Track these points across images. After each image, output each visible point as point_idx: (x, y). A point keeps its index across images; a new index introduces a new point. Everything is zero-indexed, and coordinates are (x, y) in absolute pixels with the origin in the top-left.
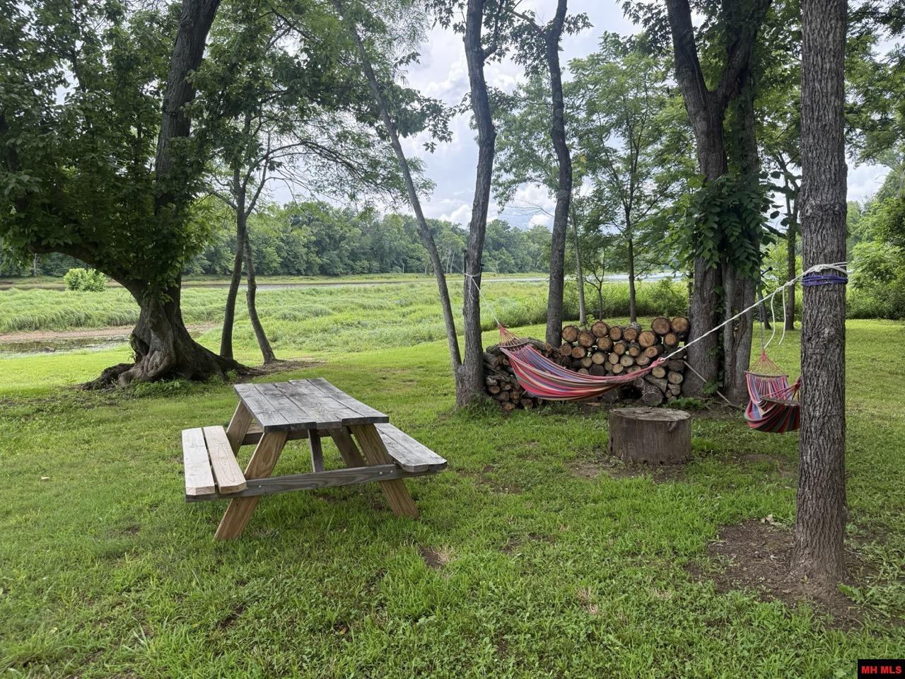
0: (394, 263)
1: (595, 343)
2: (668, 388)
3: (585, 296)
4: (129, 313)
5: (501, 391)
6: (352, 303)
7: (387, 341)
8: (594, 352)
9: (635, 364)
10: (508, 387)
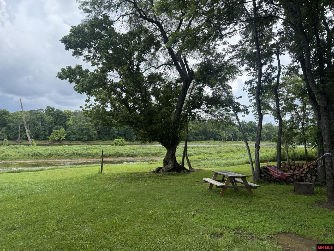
0: (211, 137)
1: (291, 167)
2: (312, 180)
3: (289, 152)
4: (133, 153)
5: (265, 178)
6: (200, 151)
7: (218, 165)
8: (290, 169)
9: (302, 173)
10: (267, 177)
